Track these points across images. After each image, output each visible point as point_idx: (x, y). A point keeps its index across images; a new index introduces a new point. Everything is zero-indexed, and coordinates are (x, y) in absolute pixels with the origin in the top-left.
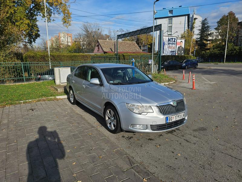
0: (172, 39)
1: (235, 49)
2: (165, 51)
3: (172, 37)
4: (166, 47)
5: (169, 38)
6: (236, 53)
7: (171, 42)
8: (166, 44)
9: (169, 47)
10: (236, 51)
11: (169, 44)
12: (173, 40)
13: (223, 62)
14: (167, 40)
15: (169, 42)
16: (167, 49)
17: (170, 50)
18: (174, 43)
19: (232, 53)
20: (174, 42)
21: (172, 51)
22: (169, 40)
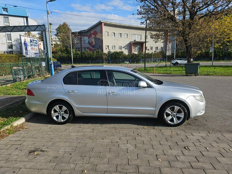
0: (34, 40)
1: (78, 54)
2: (29, 52)
3: (33, 39)
4: (29, 48)
5: (30, 39)
6: (79, 56)
7: (33, 44)
8: (29, 46)
9: (32, 49)
10: (79, 55)
11: (31, 45)
12: (35, 42)
13: (71, 63)
14: (29, 41)
15: (31, 44)
16: (31, 51)
17: (34, 52)
18: (36, 45)
19: (76, 56)
20: (36, 43)
21: (35, 53)
22: (31, 41)
